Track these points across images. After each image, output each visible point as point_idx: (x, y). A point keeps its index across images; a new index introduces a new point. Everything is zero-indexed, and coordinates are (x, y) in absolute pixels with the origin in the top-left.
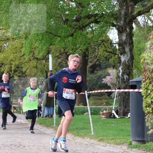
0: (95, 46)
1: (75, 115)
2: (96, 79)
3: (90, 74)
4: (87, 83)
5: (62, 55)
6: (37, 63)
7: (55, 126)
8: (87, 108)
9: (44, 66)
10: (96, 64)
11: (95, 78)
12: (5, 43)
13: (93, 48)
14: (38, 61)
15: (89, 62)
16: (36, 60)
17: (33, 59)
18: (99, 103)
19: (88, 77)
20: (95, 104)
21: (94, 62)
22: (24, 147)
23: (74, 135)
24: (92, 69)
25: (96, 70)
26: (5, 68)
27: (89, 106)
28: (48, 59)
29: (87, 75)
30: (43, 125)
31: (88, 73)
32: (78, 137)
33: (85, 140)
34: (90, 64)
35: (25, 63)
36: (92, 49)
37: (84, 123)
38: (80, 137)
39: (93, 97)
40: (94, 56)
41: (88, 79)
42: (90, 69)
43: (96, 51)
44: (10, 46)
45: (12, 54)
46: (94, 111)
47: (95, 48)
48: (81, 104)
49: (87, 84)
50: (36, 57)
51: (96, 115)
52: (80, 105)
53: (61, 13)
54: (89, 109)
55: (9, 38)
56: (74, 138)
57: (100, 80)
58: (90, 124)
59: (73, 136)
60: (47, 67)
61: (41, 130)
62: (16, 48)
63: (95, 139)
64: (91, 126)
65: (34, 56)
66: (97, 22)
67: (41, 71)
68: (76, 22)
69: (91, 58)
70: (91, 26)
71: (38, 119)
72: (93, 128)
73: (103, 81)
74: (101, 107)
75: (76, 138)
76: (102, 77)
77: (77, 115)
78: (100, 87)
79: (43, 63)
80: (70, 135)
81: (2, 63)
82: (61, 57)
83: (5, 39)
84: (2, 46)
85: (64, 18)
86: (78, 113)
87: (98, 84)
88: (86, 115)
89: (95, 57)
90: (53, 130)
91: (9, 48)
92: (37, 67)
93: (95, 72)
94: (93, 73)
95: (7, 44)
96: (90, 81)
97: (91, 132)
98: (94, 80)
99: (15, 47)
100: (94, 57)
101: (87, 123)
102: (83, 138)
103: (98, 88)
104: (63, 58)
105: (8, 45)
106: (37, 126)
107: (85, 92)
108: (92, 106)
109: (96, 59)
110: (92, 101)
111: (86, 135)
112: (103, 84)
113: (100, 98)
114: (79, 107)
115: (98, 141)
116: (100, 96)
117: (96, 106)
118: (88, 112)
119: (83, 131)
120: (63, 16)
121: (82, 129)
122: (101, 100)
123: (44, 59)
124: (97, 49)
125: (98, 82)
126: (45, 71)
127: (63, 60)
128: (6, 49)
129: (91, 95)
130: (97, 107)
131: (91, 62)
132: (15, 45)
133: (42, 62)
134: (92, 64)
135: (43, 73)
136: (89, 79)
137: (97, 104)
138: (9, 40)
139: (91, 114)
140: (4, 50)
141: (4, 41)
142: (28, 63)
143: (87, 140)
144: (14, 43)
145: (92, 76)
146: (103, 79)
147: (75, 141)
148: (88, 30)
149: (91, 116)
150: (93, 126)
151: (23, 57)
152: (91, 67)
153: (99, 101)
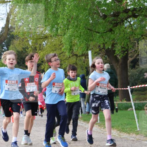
0: (134, 40)
1: (118, 111)
2: (138, 74)
3: (131, 69)
4: (129, 78)
5: (101, 51)
6: (76, 59)
7: (99, 122)
8: (131, 103)
9: (84, 62)
10: (136, 59)
11: (136, 72)
12: (44, 41)
13: (132, 42)
14: (78, 57)
15: (129, 57)
16: (75, 56)
17: (72, 56)
18: (143, 98)
19: (129, 72)
20: (139, 99)
21: (134, 57)
22: (70, 143)
23: (119, 130)
24: (133, 64)
25: (137, 65)
26: (45, 66)
27: (133, 101)
28: (88, 55)
29: (128, 70)
30: (87, 121)
31: (129, 68)
32: (124, 133)
33: (131, 136)
34: (130, 59)
35: (64, 60)
36: (131, 44)
37: (129, 118)
38: (125, 133)
39: (136, 93)
40: (134, 50)
41: (129, 74)
42: (131, 64)
43: (135, 46)
44: (49, 44)
45: (51, 52)
46: (138, 106)
47: (134, 43)
48: (125, 99)
49: (129, 80)
50: (75, 53)
51: (141, 110)
52: (123, 100)
53: (98, 9)
54: (133, 104)
55: (48, 36)
56: (120, 134)
57: (142, 75)
58: (135, 120)
59: (118, 132)
60: (87, 64)
61: (86, 126)
62: (55, 45)
63: (141, 135)
64: (136, 122)
65: (73, 53)
66: (135, 16)
67: (81, 68)
68: (114, 17)
69: (131, 53)
70: (129, 20)
71: (81, 116)
72: (138, 123)
73: (145, 75)
74: (145, 102)
75: (122, 134)
76: (143, 71)
77: (121, 111)
78: (142, 82)
79: (83, 59)
80: (115, 131)
81: (42, 60)
82: (100, 53)
83: (44, 37)
84: (41, 44)
85: (101, 14)
86: (122, 108)
87: (140, 79)
88: (130, 110)
89: (136, 52)
90: (98, 126)
91: (48, 46)
92: (76, 63)
93: (136, 66)
94: (135, 68)
95: (46, 41)
96: (132, 76)
97: (137, 127)
98: (136, 75)
99: (53, 45)
100: (134, 52)
101: (132, 119)
102: (129, 133)
103: (140, 82)
104: (102, 54)
105: (46, 43)
106: (81, 122)
107: (128, 88)
108: (135, 101)
109: (136, 53)
110: (135, 96)
111: (132, 131)
112: (145, 79)
113: (143, 93)
114: (122, 103)
115: (145, 137)
116: (143, 92)
117: (140, 101)
118: (132, 107)
119: (128, 126)
120: (99, 11)
121: (127, 125)
122: (145, 95)
123: (84, 56)
124: (137, 44)
125: (140, 77)
126: (85, 67)
127: (103, 56)
128: (45, 47)
129: (134, 90)
130: (140, 103)
131: (131, 57)
132: (54, 43)
133: (81, 58)
134: (133, 58)
135: (83, 70)
136: (131, 74)
137: (141, 100)
138: (48, 38)
139: (135, 110)
140: (43, 48)
141: (43, 39)
142: (67, 60)
143: (133, 136)
144: (53, 41)
145: (134, 71)
146: (145, 74)
147: (120, 137)
148: (126, 24)
149: (136, 112)
150: (138, 121)
151: (62, 54)
152: (132, 62)
153: (142, 96)
